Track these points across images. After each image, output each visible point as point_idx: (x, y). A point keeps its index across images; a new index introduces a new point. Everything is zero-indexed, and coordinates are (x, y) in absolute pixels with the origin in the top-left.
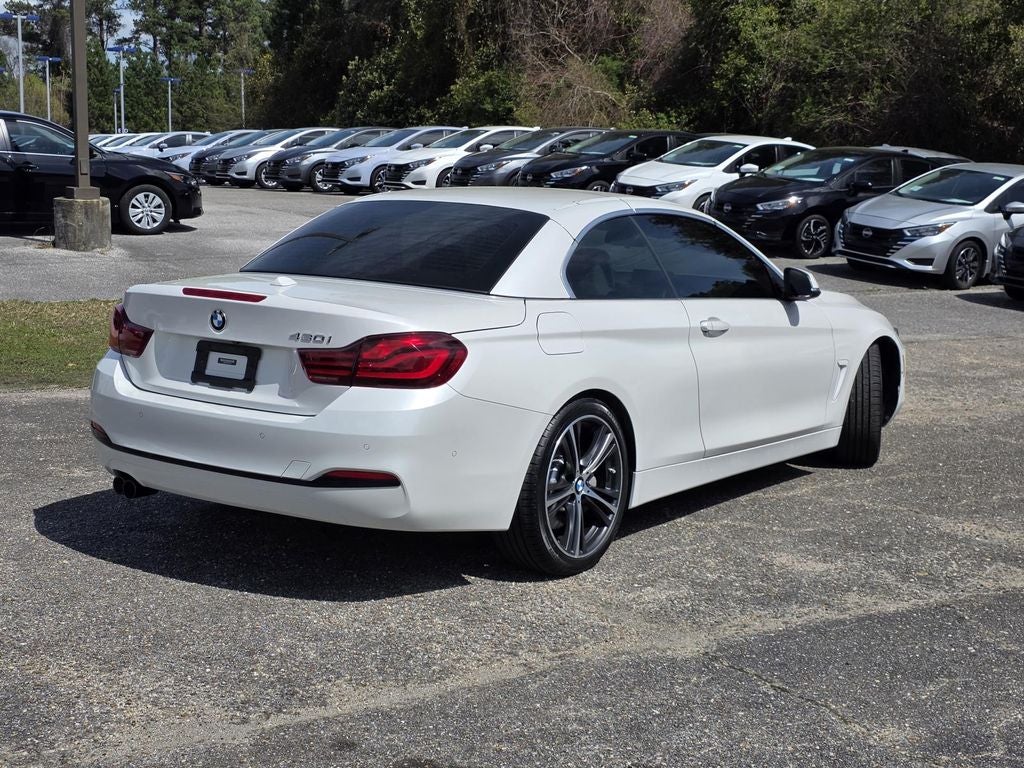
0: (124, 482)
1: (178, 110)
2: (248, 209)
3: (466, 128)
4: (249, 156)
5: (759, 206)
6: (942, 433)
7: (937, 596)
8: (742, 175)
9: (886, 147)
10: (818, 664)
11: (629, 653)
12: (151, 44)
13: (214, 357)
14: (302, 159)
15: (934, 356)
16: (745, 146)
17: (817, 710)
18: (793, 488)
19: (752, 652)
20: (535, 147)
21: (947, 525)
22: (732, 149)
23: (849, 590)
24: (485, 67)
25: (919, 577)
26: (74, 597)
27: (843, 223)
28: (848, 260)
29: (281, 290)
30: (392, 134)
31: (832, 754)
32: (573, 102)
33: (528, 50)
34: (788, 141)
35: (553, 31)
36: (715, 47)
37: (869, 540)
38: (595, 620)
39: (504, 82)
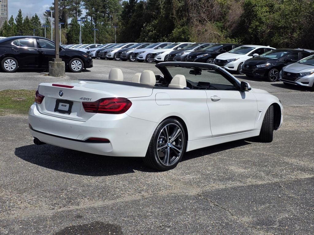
0: (36, 140)
1: (98, 38)
2: (108, 66)
3: (174, 43)
4: (112, 51)
5: (257, 66)
6: (297, 133)
7: (276, 180)
8: (254, 57)
9: (299, 49)
10: (231, 198)
11: (175, 193)
12: (90, 19)
13: (61, 104)
14: (127, 52)
15: (303, 111)
16: (255, 48)
17: (225, 212)
18: (244, 148)
19: (212, 194)
20: (193, 48)
21: (287, 160)
22: (251, 49)
23: (249, 177)
24: (182, 26)
25: (272, 174)
26: (18, 172)
27: (282, 71)
28: (284, 82)
29: (81, 85)
30: (153, 45)
31: (224, 224)
32: (207, 35)
33: (195, 20)
34: (268, 47)
35: (202, 14)
36: (250, 19)
37: (261, 163)
38: (168, 184)
39: (187, 30)
